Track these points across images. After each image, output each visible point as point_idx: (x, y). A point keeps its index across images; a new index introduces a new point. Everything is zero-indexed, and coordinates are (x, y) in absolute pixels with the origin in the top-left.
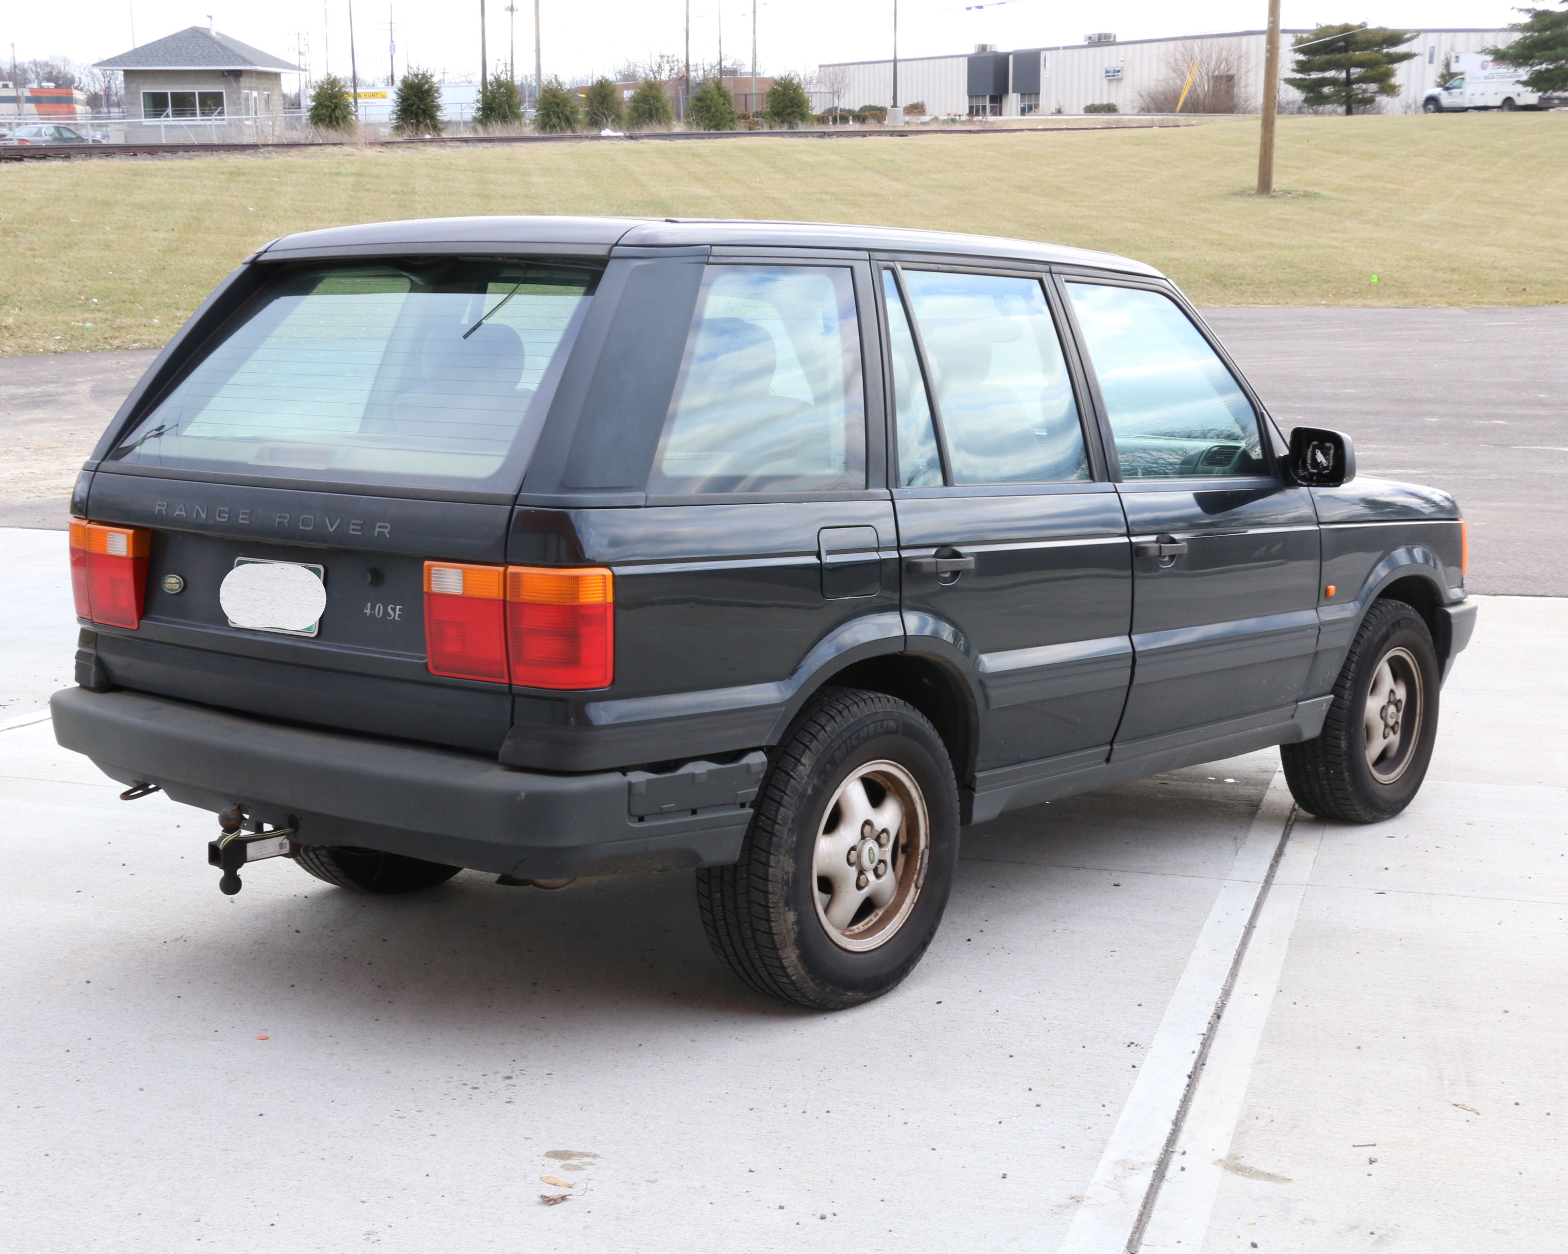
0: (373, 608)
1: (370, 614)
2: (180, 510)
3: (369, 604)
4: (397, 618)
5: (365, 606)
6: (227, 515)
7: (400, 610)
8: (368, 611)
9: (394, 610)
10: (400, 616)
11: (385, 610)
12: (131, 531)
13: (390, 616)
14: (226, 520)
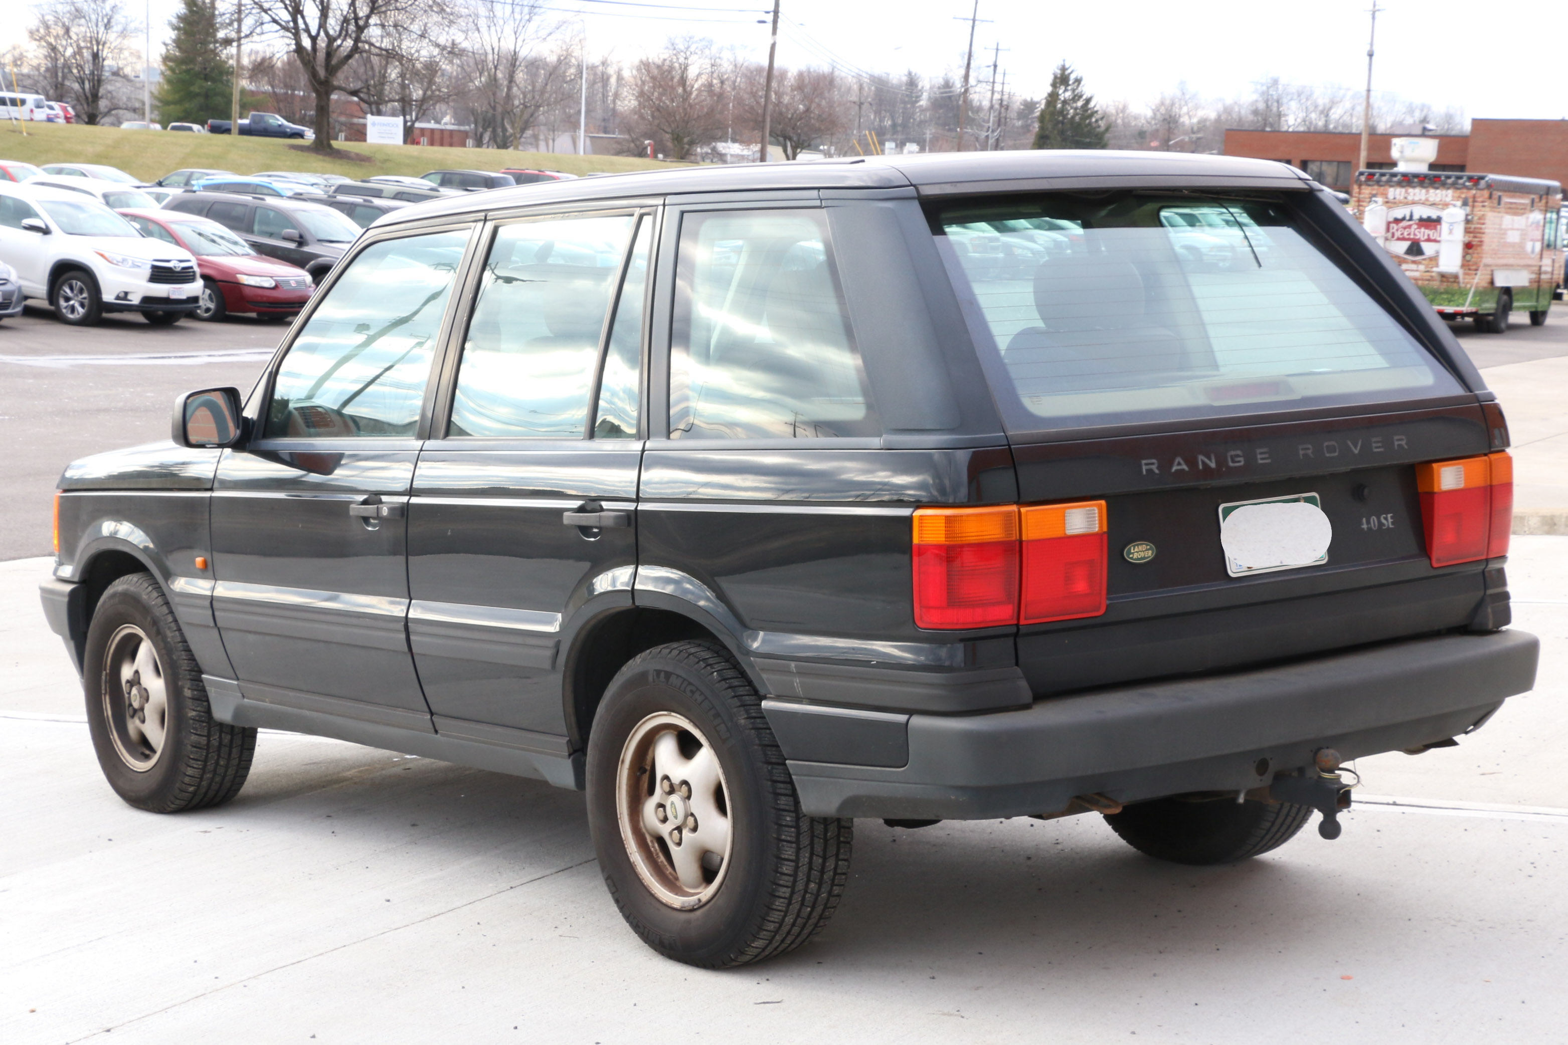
0: (1368, 522)
1: (1368, 528)
2: (1179, 464)
3: (1364, 520)
4: (1391, 526)
5: (1361, 523)
6: (1241, 459)
7: (1392, 517)
8: (1365, 526)
9: (1386, 519)
10: (1392, 523)
11: (1379, 522)
12: (1103, 502)
13: (1384, 525)
14: (1242, 464)
